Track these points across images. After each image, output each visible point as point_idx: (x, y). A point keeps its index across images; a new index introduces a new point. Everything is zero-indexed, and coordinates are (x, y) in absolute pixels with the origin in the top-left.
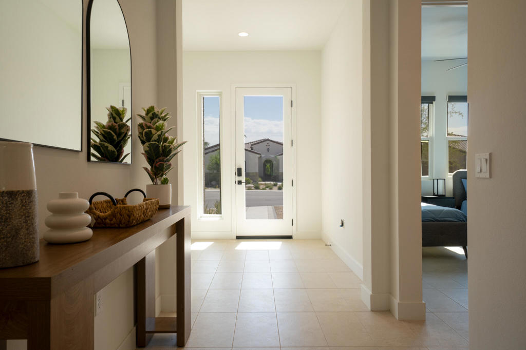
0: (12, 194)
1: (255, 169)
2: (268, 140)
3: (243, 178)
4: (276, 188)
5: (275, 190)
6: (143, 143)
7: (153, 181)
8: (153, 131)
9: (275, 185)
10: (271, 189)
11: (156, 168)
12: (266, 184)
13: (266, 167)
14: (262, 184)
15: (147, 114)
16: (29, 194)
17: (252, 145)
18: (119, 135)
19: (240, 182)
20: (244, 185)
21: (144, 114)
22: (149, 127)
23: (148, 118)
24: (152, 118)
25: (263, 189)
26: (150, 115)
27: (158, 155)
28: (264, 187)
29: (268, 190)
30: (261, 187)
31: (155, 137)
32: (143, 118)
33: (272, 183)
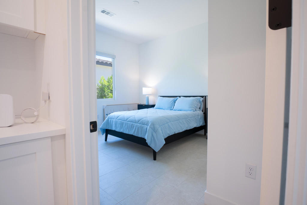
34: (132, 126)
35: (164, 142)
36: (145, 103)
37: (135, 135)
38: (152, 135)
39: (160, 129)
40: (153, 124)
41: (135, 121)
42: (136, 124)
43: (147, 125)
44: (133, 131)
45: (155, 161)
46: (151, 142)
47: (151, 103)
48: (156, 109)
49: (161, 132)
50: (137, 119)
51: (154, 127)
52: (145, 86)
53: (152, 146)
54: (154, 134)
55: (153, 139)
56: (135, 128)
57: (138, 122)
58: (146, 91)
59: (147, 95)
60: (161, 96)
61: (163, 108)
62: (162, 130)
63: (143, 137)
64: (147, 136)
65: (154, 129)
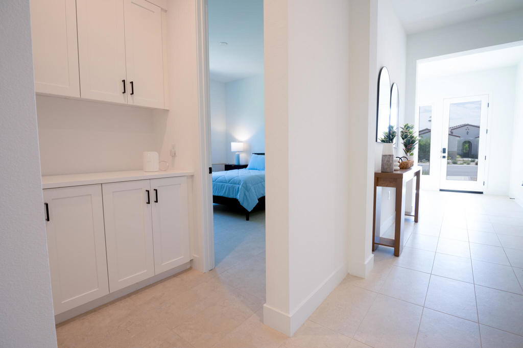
0: (390, 155)
1: (455, 149)
2: (468, 125)
3: (446, 155)
4: (474, 163)
5: (473, 164)
6: (403, 139)
7: (406, 154)
8: (408, 134)
9: (473, 161)
10: (468, 164)
11: (408, 149)
12: (463, 161)
13: (465, 147)
14: (460, 160)
15: (405, 127)
16: (393, 155)
17: (452, 130)
18: (392, 136)
19: (444, 157)
20: (446, 158)
21: (403, 127)
22: (406, 132)
23: (405, 129)
24: (407, 129)
25: (461, 164)
26: (406, 127)
27: (409, 143)
28: (462, 162)
29: (465, 165)
30: (459, 162)
31: (409, 136)
32: (403, 129)
33: (470, 159)
34: (222, 187)
35: (258, 202)
36: (234, 163)
37: (226, 196)
38: (245, 194)
39: (252, 188)
40: (245, 183)
41: (225, 182)
42: (226, 184)
43: (238, 184)
44: (224, 192)
45: (248, 221)
46: (244, 200)
47: (242, 163)
48: (250, 169)
49: (254, 191)
50: (227, 179)
51: (247, 186)
52: (235, 140)
53: (245, 205)
54: (247, 193)
55: (245, 198)
56: (225, 188)
57: (229, 181)
58: (235, 147)
59: (236, 152)
60: (255, 154)
61: (258, 169)
62: (255, 190)
63: (235, 197)
64: (240, 195)
65: (246, 188)
